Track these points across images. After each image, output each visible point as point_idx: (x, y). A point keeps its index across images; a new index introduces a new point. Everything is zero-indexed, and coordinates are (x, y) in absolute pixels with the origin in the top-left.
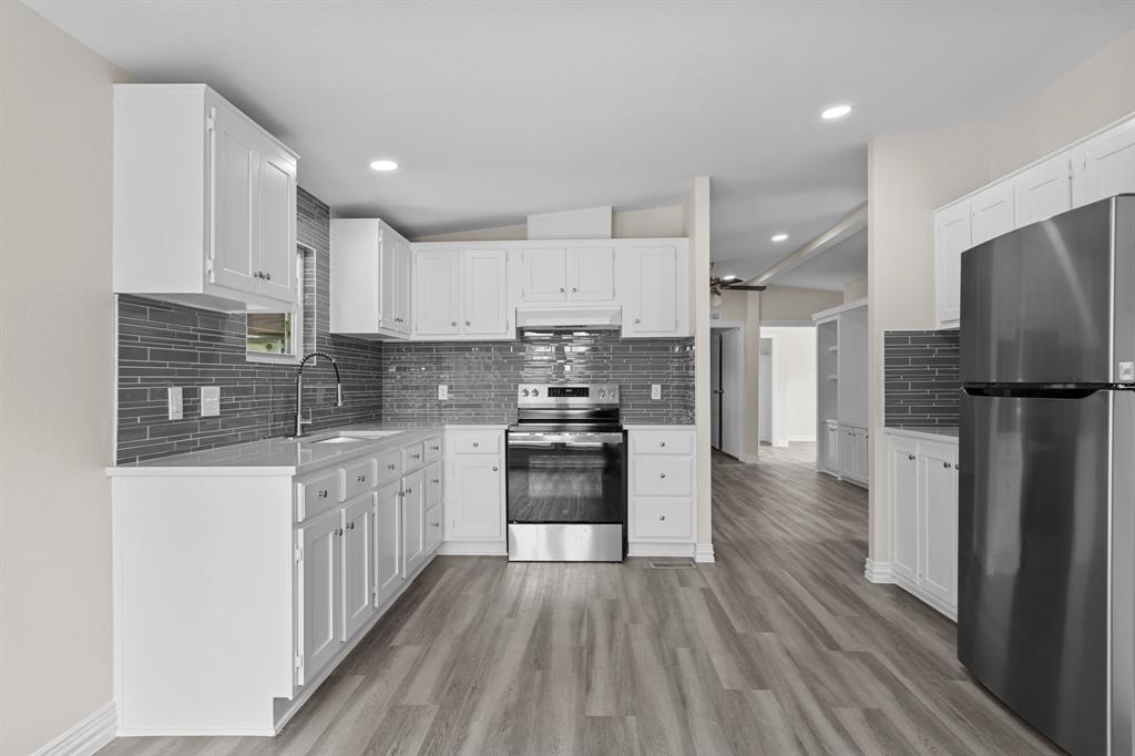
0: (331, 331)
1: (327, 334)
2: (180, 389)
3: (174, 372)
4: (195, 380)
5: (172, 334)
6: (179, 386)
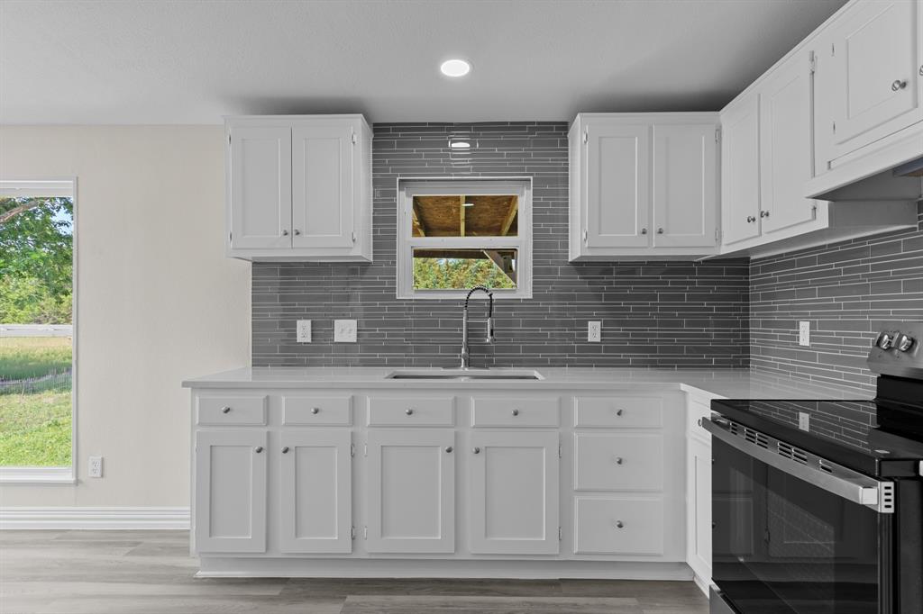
0: (570, 259)
1: (564, 263)
2: (309, 322)
3: (303, 310)
4: (329, 315)
5: (302, 284)
6: (308, 319)
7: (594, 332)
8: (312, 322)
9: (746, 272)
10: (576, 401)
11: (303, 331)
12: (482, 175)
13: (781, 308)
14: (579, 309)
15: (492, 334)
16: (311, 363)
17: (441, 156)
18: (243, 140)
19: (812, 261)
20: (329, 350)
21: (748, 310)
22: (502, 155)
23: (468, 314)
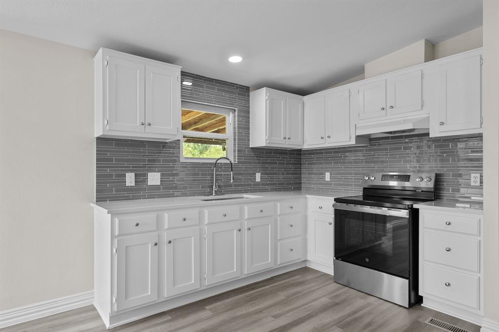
0: (250, 147)
1: (248, 148)
2: (133, 174)
3: (130, 167)
4: (144, 170)
5: (129, 152)
6: (133, 172)
7: (258, 177)
8: (135, 174)
9: (300, 154)
10: (278, 204)
11: (130, 179)
12: (218, 104)
13: (317, 168)
14: (253, 168)
15: (233, 179)
16: (134, 198)
17: (201, 92)
18: (116, 65)
19: (331, 152)
20: (145, 189)
21: (301, 168)
22: (226, 97)
23: (216, 170)
